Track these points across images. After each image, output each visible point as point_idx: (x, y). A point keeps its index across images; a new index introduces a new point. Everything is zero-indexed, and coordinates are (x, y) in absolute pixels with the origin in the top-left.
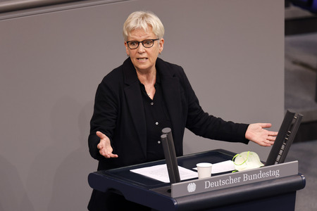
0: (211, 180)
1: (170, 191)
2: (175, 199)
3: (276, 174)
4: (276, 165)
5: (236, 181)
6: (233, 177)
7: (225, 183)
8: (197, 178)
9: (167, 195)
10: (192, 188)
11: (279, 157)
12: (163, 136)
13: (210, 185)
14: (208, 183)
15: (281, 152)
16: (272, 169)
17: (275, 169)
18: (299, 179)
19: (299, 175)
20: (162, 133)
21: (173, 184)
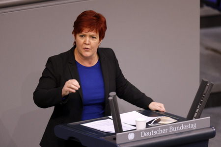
0: (145, 131)
1: (115, 139)
2: (119, 144)
3: (194, 126)
4: (194, 120)
5: (164, 131)
6: (162, 128)
7: (156, 133)
8: (136, 129)
9: (113, 141)
10: (131, 137)
11: (196, 114)
12: (110, 98)
13: (145, 134)
14: (143, 133)
15: (197, 110)
16: (191, 123)
17: (193, 123)
18: (211, 130)
19: (211, 127)
20: (109, 96)
21: (118, 134)
